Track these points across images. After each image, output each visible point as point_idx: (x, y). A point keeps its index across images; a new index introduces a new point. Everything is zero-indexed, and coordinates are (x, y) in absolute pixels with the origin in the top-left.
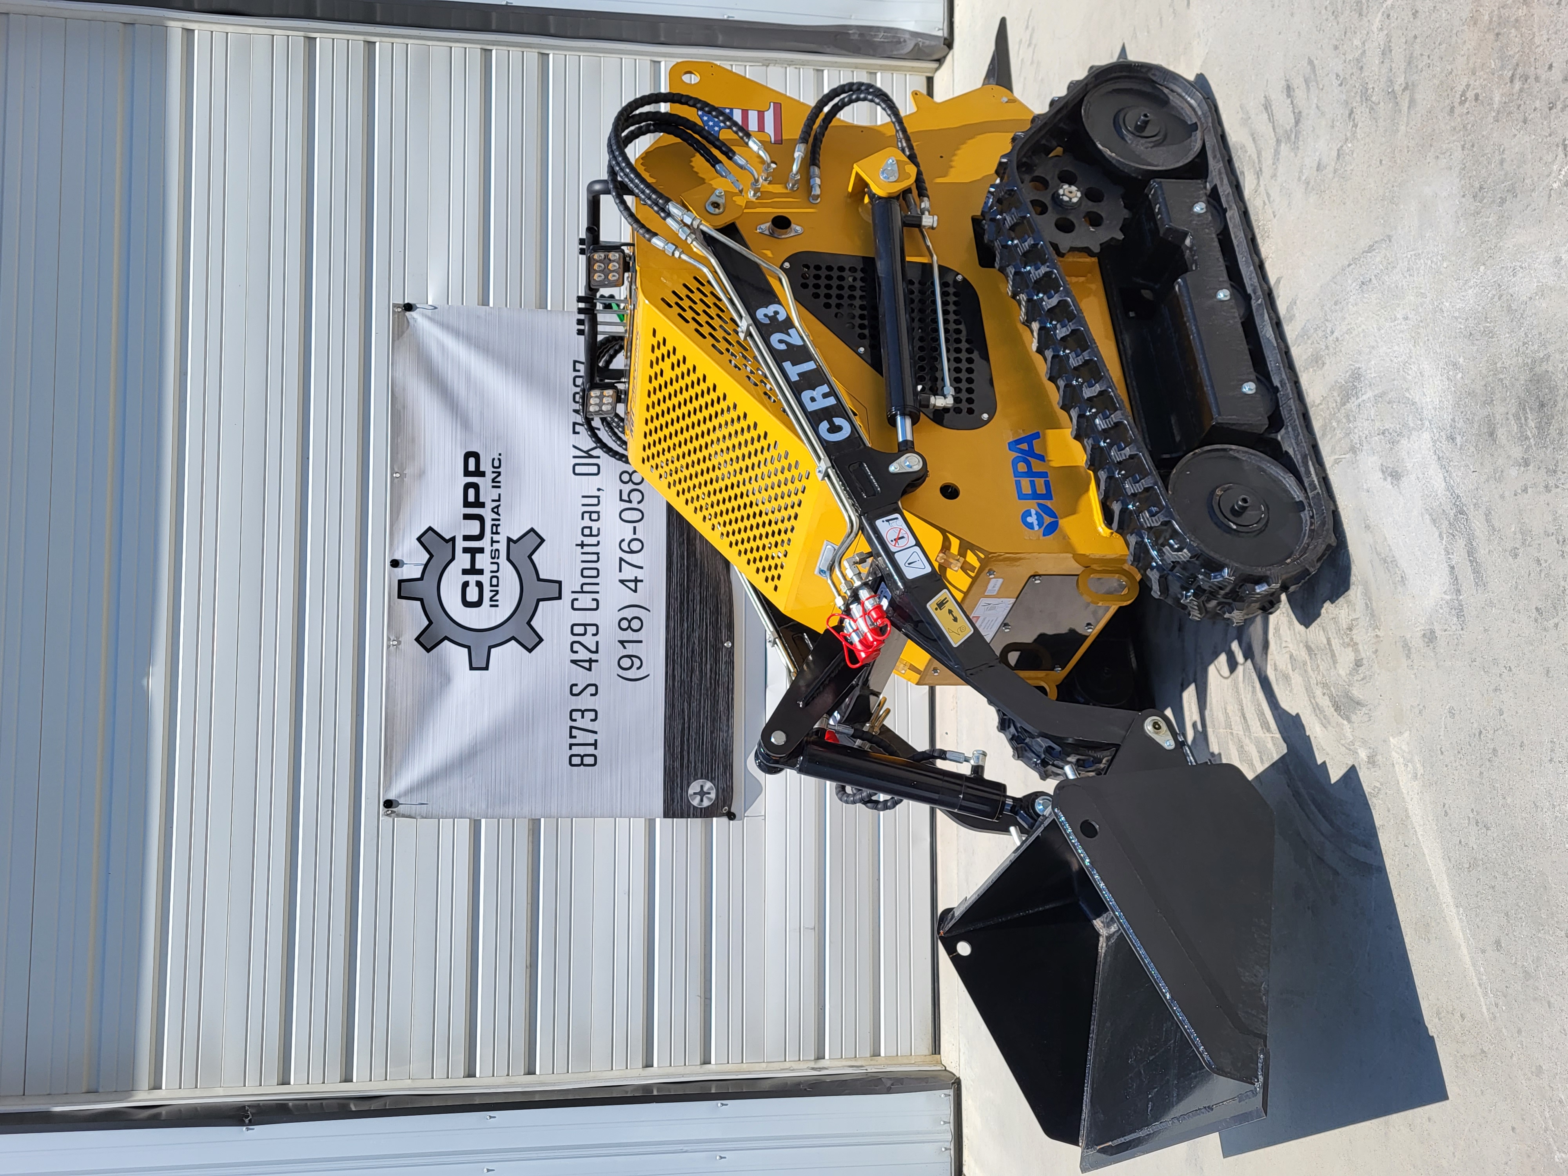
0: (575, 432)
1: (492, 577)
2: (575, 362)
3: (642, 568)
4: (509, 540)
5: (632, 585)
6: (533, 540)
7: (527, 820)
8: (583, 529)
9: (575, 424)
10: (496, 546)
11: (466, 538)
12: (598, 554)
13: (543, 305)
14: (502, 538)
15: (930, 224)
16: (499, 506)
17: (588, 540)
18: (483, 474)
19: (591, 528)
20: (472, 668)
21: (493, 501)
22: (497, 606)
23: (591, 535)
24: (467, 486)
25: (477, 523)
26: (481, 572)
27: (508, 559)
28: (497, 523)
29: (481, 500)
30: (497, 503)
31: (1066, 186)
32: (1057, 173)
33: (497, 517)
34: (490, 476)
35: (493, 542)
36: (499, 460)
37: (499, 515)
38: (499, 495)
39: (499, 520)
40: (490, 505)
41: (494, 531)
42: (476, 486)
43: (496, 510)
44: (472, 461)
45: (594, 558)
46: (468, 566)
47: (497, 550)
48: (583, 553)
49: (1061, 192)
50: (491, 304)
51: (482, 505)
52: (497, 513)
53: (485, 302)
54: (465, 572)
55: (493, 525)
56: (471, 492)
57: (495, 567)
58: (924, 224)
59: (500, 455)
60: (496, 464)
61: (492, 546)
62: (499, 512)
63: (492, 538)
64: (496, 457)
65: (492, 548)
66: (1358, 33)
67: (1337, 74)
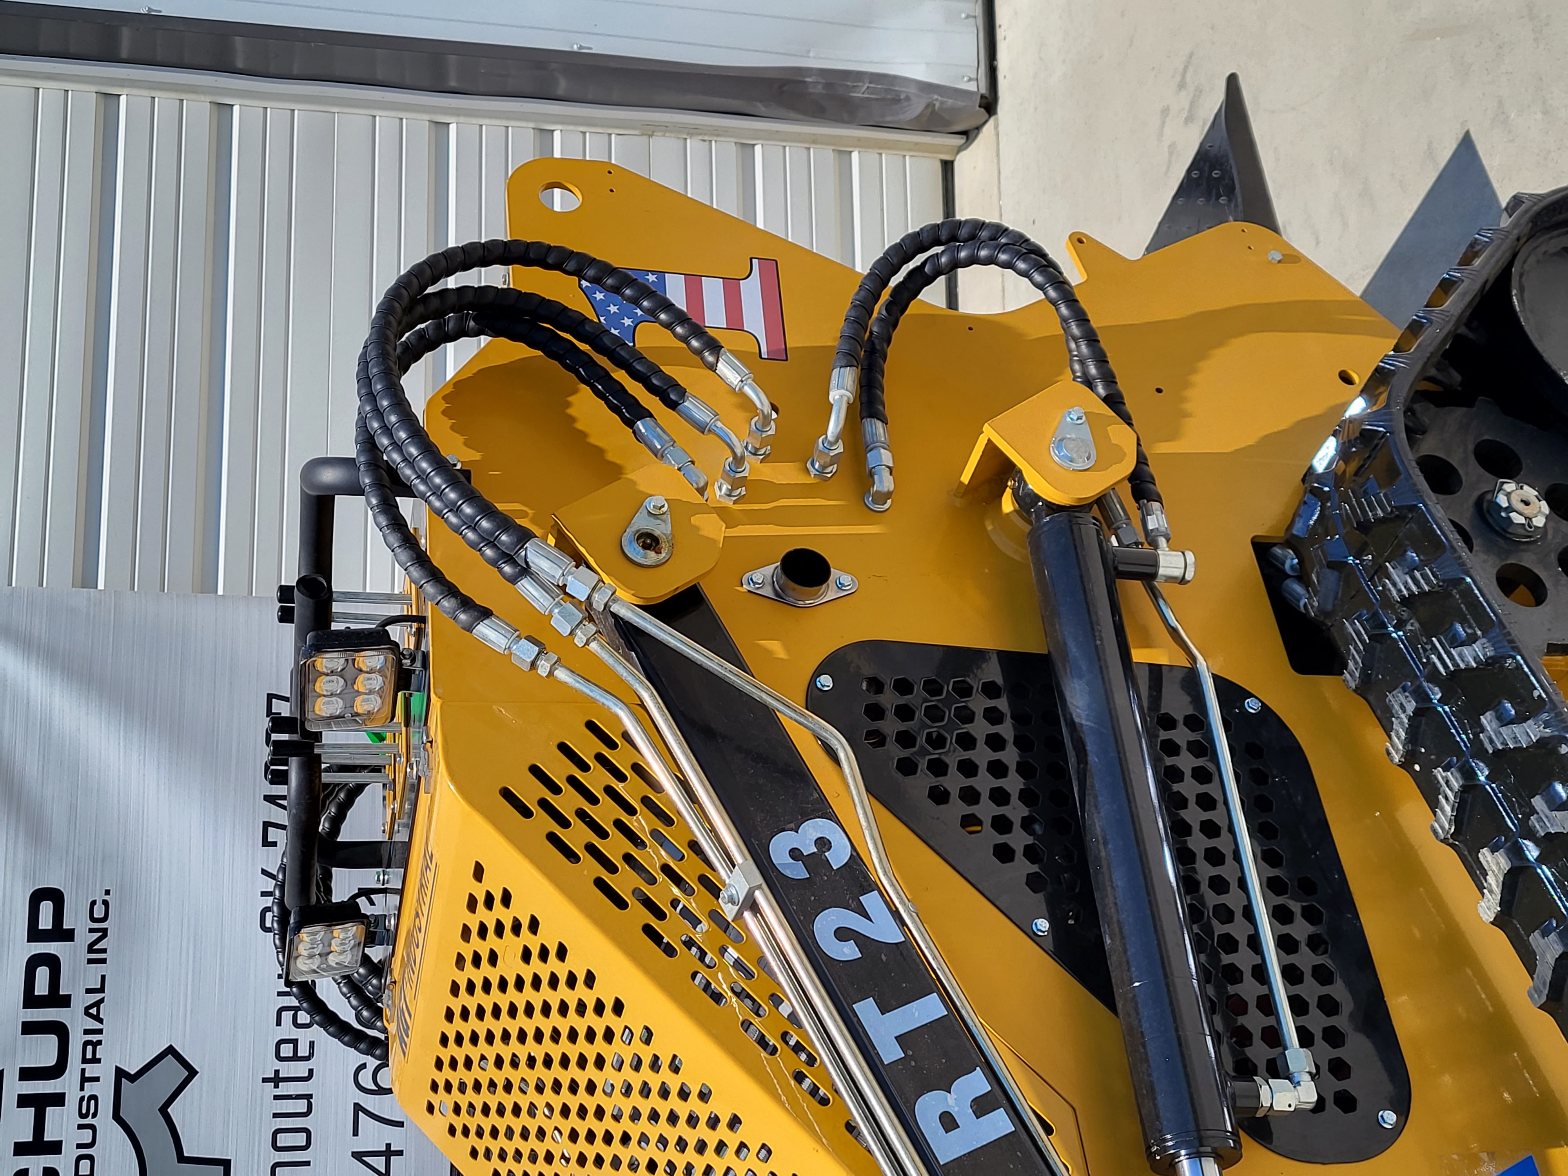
0: (266, 843)
1: (80, 1158)
2: (270, 697)
3: (400, 1124)
4: (120, 1074)
5: (379, 1163)
6: (172, 1071)
8: (279, 1044)
9: (267, 825)
10: (90, 1089)
11: (27, 1074)
12: (309, 1097)
13: (207, 583)
14: (105, 1072)
15: (1178, 573)
16: (102, 1000)
17: (288, 1069)
18: (68, 936)
19: (295, 1042)
21: (89, 991)
23: (295, 1058)
24: (34, 963)
25: (52, 1041)
26: (55, 1148)
27: (117, 1117)
28: (94, 1038)
29: (63, 991)
30: (99, 996)
31: (1510, 487)
33: (97, 1026)
34: (84, 938)
35: (84, 1079)
36: (106, 903)
37: (101, 1021)
38: (103, 978)
39: (100, 1031)
40: (81, 1000)
41: (89, 1056)
42: (52, 962)
43: (94, 1011)
44: (46, 908)
45: (301, 1106)
46: (27, 1136)
47: (94, 1097)
48: (276, 1098)
49: (1502, 501)
50: (101, 586)
51: (65, 1002)
52: (98, 1018)
53: (88, 579)
54: (21, 1149)
55: (86, 1043)
56: (42, 974)
57: (86, 1136)
58: (1162, 571)
59: (107, 892)
60: (99, 912)
61: (82, 1089)
62: (101, 1016)
63: (83, 1071)
64: (99, 897)
65: (82, 1094)
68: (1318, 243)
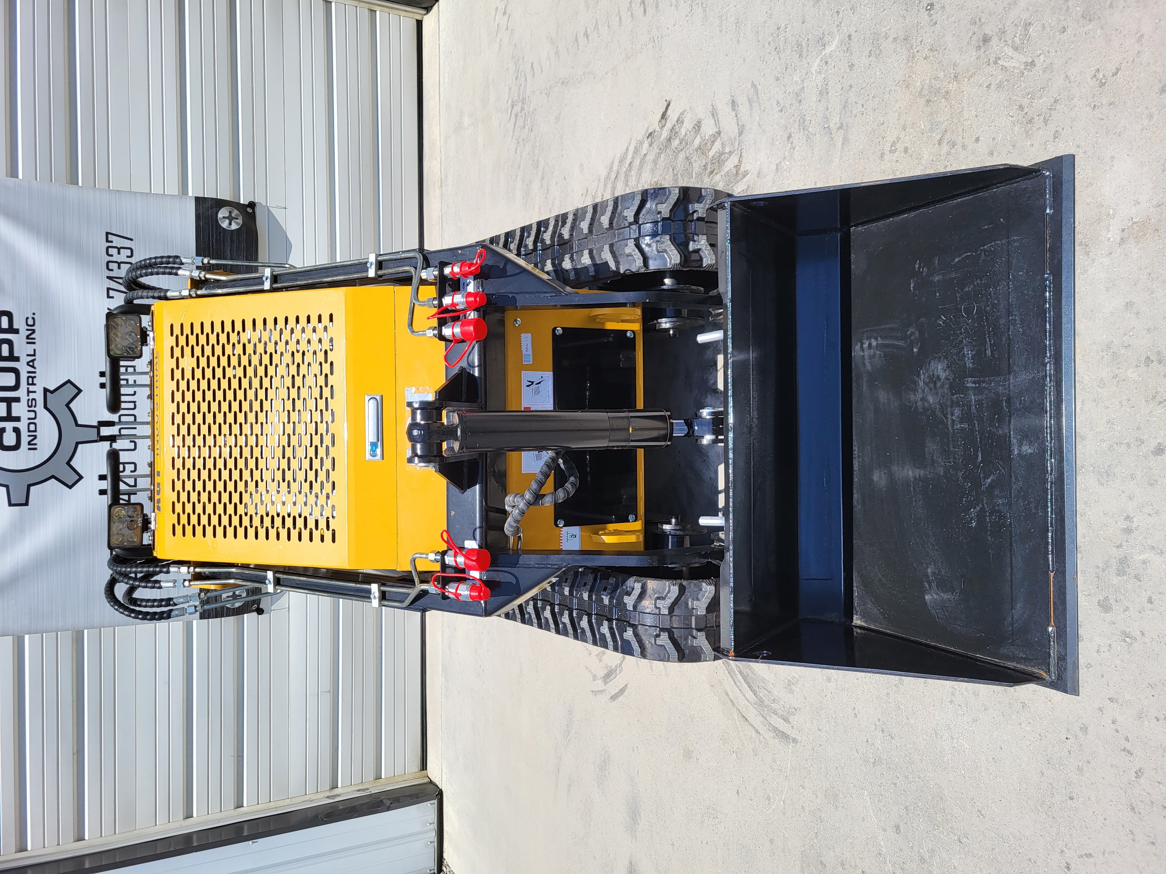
0: (109, 297)
1: (29, 424)
2: (107, 233)
4: (46, 390)
6: (70, 390)
7: (70, 632)
9: (109, 289)
10: (32, 396)
13: (73, 180)
14: (38, 389)
17: (124, 390)
18: (17, 331)
19: (127, 380)
20: (10, 504)
21: (28, 355)
22: (35, 449)
25: (12, 375)
26: (18, 419)
27: (46, 407)
28: (33, 375)
29: (16, 355)
30: (33, 358)
33: (33, 370)
34: (24, 332)
35: (29, 392)
36: (33, 318)
37: (35, 368)
38: (35, 350)
39: (35, 372)
40: (24, 359)
41: (30, 382)
42: (10, 342)
43: (31, 364)
44: (5, 319)
45: (131, 406)
46: (5, 414)
47: (34, 399)
50: (21, 177)
51: (17, 359)
53: (14, 172)
55: (29, 377)
56: (6, 347)
57: (32, 415)
59: (34, 314)
60: (30, 322)
61: (28, 395)
62: (35, 366)
63: (28, 388)
64: (30, 316)
65: (28, 398)
66: (798, 71)
67: (777, 101)
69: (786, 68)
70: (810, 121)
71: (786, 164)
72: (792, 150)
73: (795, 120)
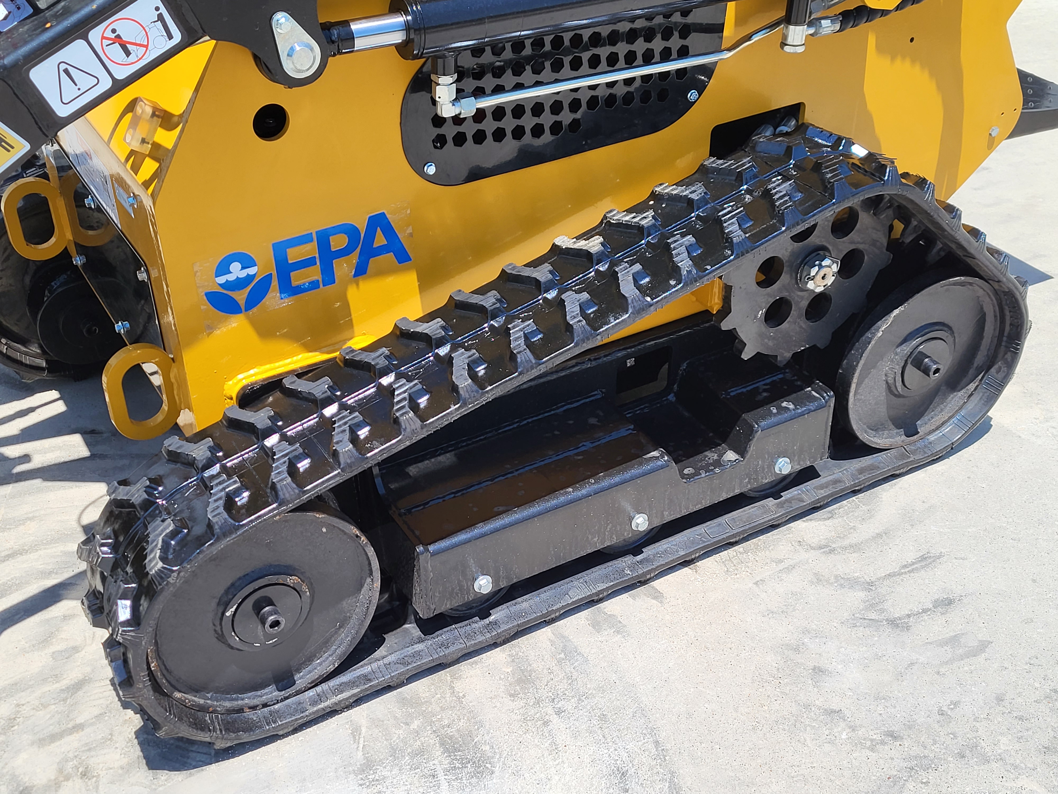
15: (789, 41)
31: (835, 268)
32: (861, 247)
49: (826, 262)
58: (791, 27)
66: (1017, 746)
67: (959, 702)
68: (975, 189)
69: (1021, 718)
70: (927, 783)
71: (840, 733)
72: (869, 743)
73: (925, 747)
